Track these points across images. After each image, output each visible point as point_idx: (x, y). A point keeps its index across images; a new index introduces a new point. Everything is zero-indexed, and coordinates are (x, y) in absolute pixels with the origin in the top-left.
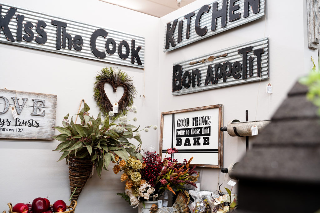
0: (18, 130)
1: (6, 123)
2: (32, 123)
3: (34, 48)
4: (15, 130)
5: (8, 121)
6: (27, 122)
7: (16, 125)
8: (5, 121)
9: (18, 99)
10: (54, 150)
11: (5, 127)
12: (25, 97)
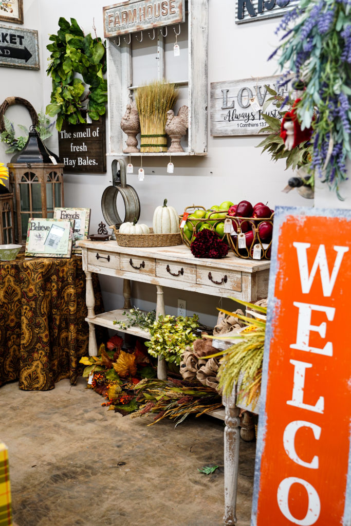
0: (262, 124)
1: (251, 117)
2: (275, 114)
3: (276, 15)
4: (259, 125)
5: (253, 115)
6: (270, 114)
7: (260, 119)
8: (250, 115)
9: (260, 88)
10: (256, 146)
11: (250, 122)
12: (267, 83)
